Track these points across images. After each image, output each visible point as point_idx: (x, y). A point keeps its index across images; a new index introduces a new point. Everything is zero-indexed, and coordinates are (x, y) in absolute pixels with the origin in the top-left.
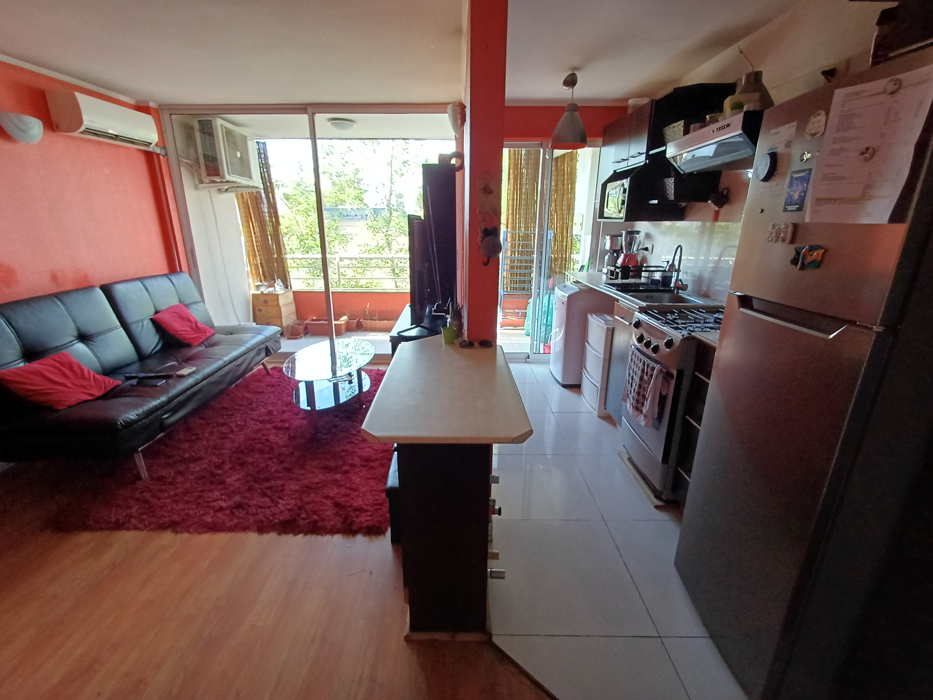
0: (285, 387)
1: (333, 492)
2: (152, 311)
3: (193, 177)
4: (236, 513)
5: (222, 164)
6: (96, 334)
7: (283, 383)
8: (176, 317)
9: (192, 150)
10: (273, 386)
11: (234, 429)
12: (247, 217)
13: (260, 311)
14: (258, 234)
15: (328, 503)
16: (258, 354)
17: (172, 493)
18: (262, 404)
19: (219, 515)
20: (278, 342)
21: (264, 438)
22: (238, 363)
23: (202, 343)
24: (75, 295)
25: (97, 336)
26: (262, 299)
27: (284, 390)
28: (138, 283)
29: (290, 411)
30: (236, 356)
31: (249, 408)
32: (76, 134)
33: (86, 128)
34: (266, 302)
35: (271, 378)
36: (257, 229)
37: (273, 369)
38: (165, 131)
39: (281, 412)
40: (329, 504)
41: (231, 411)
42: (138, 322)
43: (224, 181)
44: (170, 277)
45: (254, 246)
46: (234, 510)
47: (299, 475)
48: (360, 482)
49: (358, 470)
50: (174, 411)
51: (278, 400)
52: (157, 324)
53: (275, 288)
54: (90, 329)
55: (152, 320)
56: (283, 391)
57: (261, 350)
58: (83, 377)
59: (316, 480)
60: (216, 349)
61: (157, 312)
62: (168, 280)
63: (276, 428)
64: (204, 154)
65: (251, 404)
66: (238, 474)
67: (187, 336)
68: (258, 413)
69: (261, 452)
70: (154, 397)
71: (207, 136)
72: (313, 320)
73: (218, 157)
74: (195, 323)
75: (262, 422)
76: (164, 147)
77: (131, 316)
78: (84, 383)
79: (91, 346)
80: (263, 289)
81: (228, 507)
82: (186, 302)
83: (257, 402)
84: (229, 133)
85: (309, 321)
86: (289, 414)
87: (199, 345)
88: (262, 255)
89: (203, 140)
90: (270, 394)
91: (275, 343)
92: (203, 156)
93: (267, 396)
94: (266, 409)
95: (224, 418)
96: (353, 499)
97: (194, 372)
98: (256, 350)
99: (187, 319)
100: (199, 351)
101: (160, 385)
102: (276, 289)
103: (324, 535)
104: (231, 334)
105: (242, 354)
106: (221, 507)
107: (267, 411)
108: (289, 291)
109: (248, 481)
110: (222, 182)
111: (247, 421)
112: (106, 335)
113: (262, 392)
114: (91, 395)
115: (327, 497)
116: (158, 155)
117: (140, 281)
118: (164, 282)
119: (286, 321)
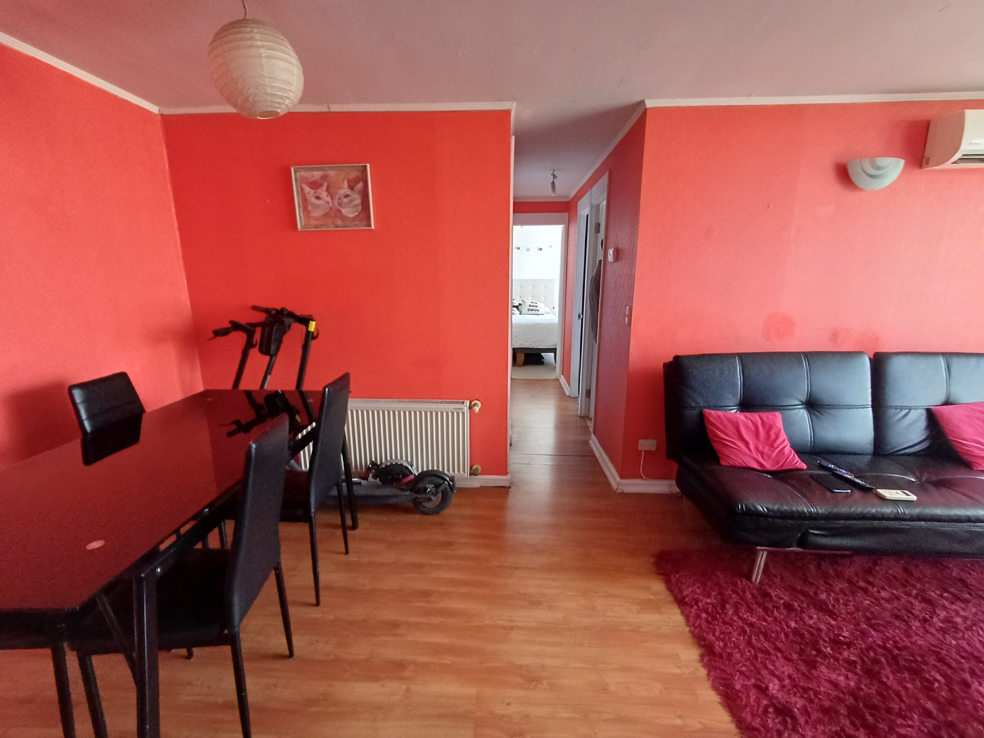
6: (833, 406)
17: (753, 619)
19: (753, 694)
24: (829, 357)
28: (942, 361)
32: (948, 165)
33: (964, 155)
42: (903, 408)
50: (834, 532)
52: (934, 417)
61: (946, 403)
67: (975, 451)
70: (810, 502)
77: (898, 399)
78: (767, 450)
79: (813, 416)
81: (772, 698)
101: (838, 493)
112: (843, 411)
114: (761, 465)
117: (944, 357)
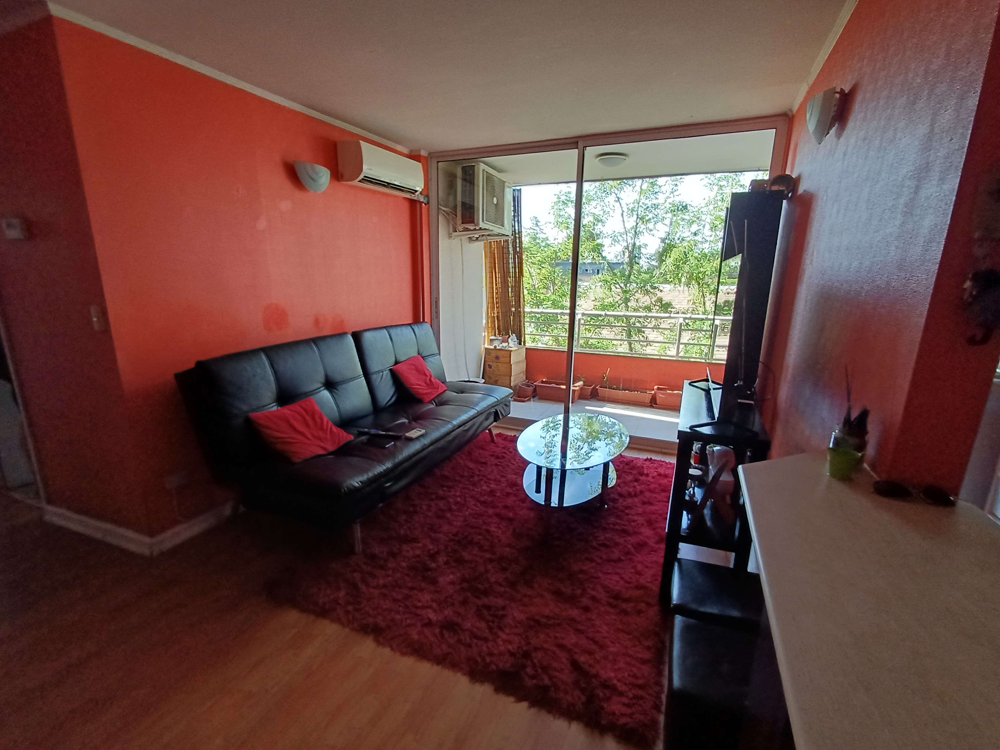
0: (510, 461)
1: (571, 639)
2: (393, 361)
3: (449, 226)
4: (446, 636)
5: (478, 211)
6: (341, 381)
7: (508, 455)
8: (413, 369)
9: (451, 198)
10: (498, 457)
11: (453, 507)
12: (491, 267)
13: (490, 367)
14: (499, 285)
15: (563, 656)
16: (487, 419)
17: (381, 582)
18: (485, 479)
20: (508, 406)
21: (485, 527)
22: (466, 428)
23: (433, 399)
24: (329, 341)
25: (342, 384)
26: (494, 354)
27: (509, 464)
28: (385, 331)
29: (515, 495)
30: (465, 420)
31: (471, 481)
32: (356, 183)
33: (365, 177)
34: (497, 358)
35: (495, 446)
36: (499, 280)
37: (499, 435)
38: (431, 180)
39: (505, 494)
40: (564, 660)
41: (451, 481)
42: (378, 372)
43: (477, 228)
44: (413, 327)
45: (493, 297)
46: (445, 632)
47: (525, 595)
48: (607, 632)
49: (602, 609)
50: (396, 479)
51: (502, 476)
52: (395, 375)
53: (509, 343)
54: (337, 377)
55: (391, 370)
56: (508, 466)
57: (490, 413)
58: (321, 428)
59: (547, 612)
60: (446, 409)
61: (397, 363)
62: (411, 330)
63: (498, 515)
64: (462, 202)
65: (472, 477)
66: (453, 573)
67: (420, 391)
68: (479, 490)
69: (481, 548)
70: (381, 462)
71: (468, 184)
72: (543, 382)
73: (476, 205)
74: (429, 377)
75: (483, 503)
76: (427, 196)
77: (374, 365)
78: (321, 434)
79: (333, 393)
80: (496, 343)
81: (437, 623)
82: (424, 355)
83: (479, 475)
84: (489, 178)
85: (539, 383)
86: (515, 498)
87: (430, 402)
88: (500, 308)
89: (463, 186)
90: (494, 467)
91: (504, 407)
92: (461, 204)
93: (490, 469)
94: (488, 487)
95: (443, 491)
96: (598, 662)
97: (422, 436)
98: (485, 415)
99: (422, 372)
100: (429, 409)
101: (389, 447)
102: (510, 345)
103: (557, 716)
104: (462, 392)
105: (472, 418)
106: (430, 620)
107: (489, 490)
108: (522, 348)
109: (462, 589)
110: (475, 230)
111: (467, 499)
112: (349, 384)
113: (485, 463)
114: (324, 449)
115: (561, 647)
116: (421, 203)
117: (386, 329)
118: (407, 331)
119: (514, 381)
